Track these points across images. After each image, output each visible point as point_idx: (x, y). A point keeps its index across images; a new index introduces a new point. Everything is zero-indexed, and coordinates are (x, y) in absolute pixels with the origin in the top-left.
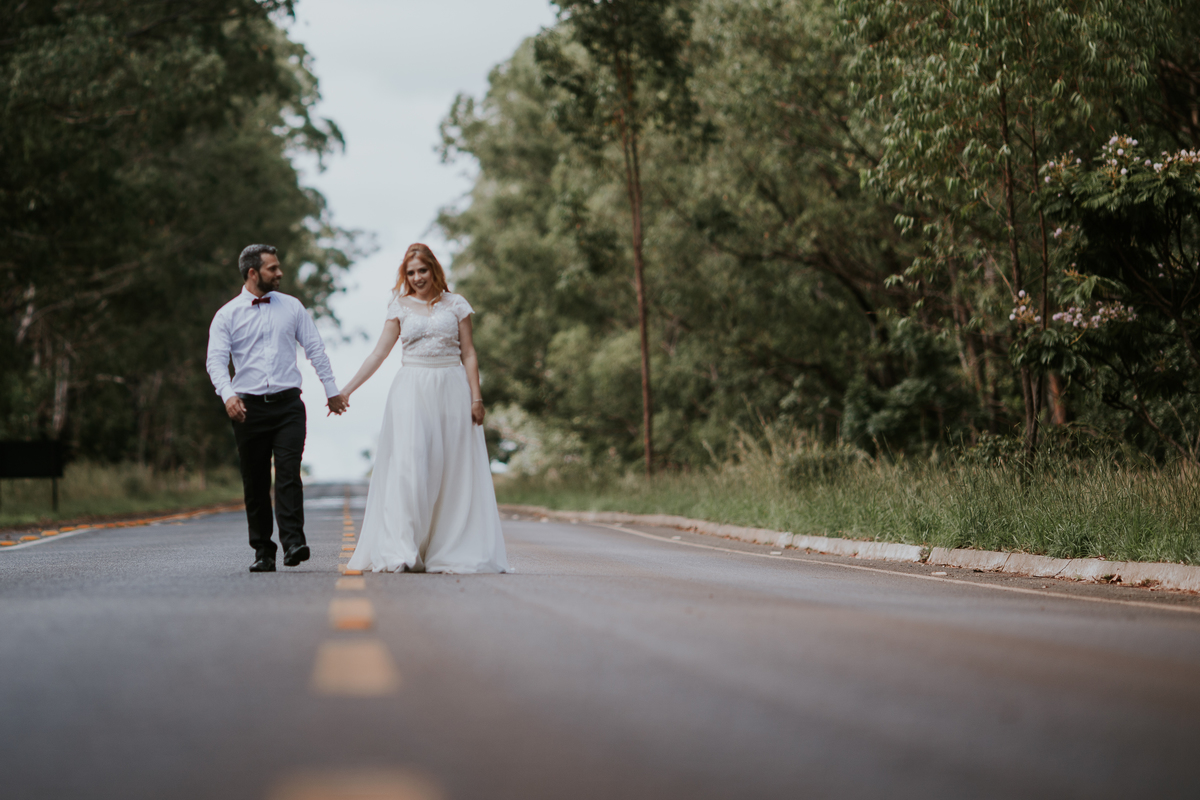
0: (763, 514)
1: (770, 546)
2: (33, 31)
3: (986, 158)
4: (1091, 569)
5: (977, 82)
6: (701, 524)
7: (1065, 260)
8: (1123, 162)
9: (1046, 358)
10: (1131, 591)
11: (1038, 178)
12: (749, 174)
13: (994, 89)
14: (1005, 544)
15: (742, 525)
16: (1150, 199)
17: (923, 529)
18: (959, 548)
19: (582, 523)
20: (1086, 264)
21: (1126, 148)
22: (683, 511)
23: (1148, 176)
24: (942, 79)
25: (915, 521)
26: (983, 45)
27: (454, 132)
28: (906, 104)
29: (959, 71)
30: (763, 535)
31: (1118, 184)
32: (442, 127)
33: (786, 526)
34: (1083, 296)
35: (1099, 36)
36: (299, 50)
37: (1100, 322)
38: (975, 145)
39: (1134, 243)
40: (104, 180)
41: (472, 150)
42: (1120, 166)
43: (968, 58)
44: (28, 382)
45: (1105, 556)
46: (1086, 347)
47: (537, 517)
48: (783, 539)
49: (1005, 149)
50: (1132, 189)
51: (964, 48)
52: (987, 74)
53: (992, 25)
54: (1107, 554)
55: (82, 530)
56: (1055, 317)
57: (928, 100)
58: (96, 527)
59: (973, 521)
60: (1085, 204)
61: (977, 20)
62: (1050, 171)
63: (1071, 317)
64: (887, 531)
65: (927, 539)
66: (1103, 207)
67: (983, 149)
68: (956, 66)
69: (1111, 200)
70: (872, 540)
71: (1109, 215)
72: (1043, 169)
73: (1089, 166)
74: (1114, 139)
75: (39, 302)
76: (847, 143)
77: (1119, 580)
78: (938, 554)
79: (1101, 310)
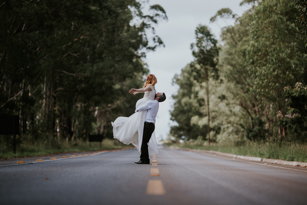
0: (231, 151)
1: (232, 157)
2: (98, 60)
3: (274, 86)
4: (295, 163)
5: (272, 72)
6: (219, 153)
7: (288, 105)
8: (299, 87)
9: (284, 123)
10: (303, 168)
11: (283, 90)
12: (228, 89)
13: (276, 73)
14: (278, 158)
15: (227, 153)
16: (304, 94)
17: (261, 155)
18: (269, 158)
19: (197, 152)
20: (292, 106)
21: (300, 85)
22: (216, 150)
23: (303, 90)
24: (265, 71)
25: (260, 153)
26: (273, 65)
27: (175, 80)
28: (259, 76)
29: (269, 70)
30: (231, 155)
31: (298, 91)
32: (173, 80)
33: (235, 154)
34: (291, 112)
35: (294, 64)
36: (146, 64)
37: (294, 117)
38: (272, 84)
39: (301, 102)
40: (111, 88)
41: (178, 84)
42: (298, 88)
43: (271, 67)
44: (96, 124)
45: (297, 161)
46: (291, 121)
47: (189, 151)
48: (235, 156)
49: (277, 84)
50: (301, 92)
51: (270, 65)
52: (274, 70)
53: (275, 61)
54: (298, 161)
55: (105, 152)
56: (286, 116)
57: (263, 75)
58: (108, 151)
59: (271, 154)
60: (292, 95)
61: (272, 60)
62: (285, 89)
63: (289, 116)
64: (255, 155)
65: (262, 157)
66: (295, 96)
67: (273, 84)
68: (268, 69)
69: (297, 94)
70: (252, 156)
71: (296, 97)
72: (284, 88)
73: (292, 88)
74: (297, 83)
75: (99, 110)
76: (246, 83)
77: (300, 166)
78: (264, 160)
79: (294, 115)
